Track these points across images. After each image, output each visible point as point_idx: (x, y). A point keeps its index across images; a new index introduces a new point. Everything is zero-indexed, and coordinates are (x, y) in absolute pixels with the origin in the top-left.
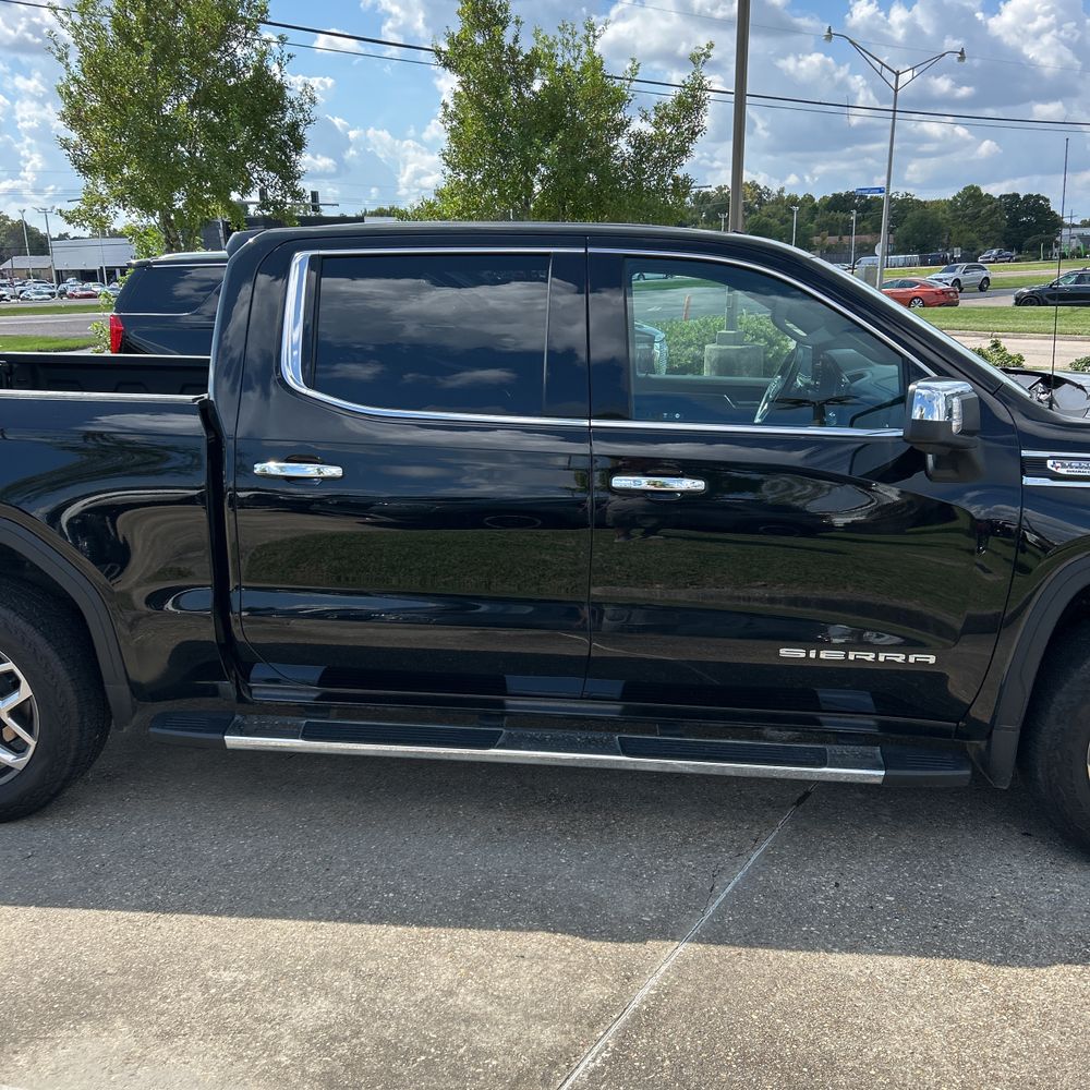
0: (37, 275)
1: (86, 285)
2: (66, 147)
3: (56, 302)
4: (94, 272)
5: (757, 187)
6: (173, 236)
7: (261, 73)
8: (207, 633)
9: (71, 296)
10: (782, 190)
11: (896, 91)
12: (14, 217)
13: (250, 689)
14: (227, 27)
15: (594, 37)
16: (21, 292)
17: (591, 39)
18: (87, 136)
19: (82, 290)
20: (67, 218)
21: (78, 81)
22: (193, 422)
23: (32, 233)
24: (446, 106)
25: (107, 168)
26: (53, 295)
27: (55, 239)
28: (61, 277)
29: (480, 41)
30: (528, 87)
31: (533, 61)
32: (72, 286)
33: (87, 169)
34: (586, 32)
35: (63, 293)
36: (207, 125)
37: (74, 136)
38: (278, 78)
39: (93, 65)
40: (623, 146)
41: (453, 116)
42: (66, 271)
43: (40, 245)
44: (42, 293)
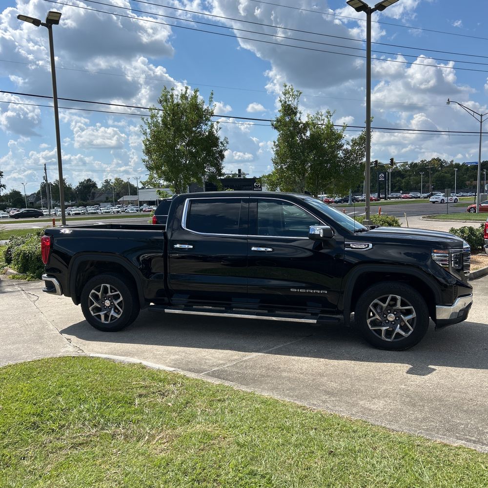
0: (132, 203)
1: (151, 207)
2: (144, 162)
3: (139, 213)
4: (154, 201)
5: (440, 160)
6: (178, 190)
7: (211, 133)
8: (163, 287)
9: (145, 211)
10: (452, 161)
11: (481, 122)
12: (125, 181)
13: (172, 300)
14: (198, 120)
15: (330, 116)
16: (126, 210)
17: (329, 116)
18: (151, 157)
19: (149, 208)
20: (143, 184)
21: (149, 140)
22: (163, 238)
23: (132, 186)
24: (275, 142)
25: (157, 168)
26: (137, 210)
27: (140, 189)
28: (141, 203)
29: (287, 120)
30: (305, 135)
31: (306, 125)
32: (145, 207)
33: (150, 168)
34: (327, 114)
35: (141, 210)
36: (190, 152)
37: (147, 158)
38: (216, 135)
39: (154, 136)
40: (341, 154)
41: (277, 146)
42: (143, 201)
43: (134, 191)
44: (134, 210)
